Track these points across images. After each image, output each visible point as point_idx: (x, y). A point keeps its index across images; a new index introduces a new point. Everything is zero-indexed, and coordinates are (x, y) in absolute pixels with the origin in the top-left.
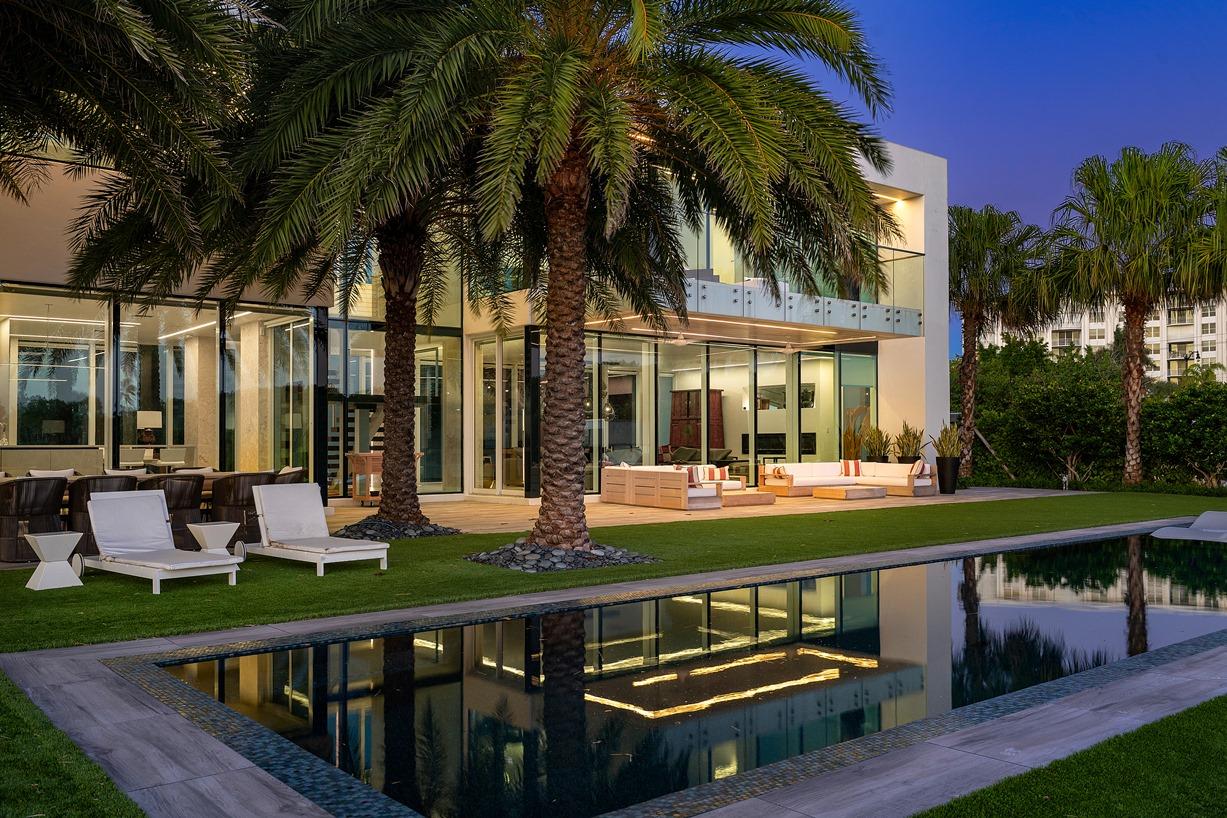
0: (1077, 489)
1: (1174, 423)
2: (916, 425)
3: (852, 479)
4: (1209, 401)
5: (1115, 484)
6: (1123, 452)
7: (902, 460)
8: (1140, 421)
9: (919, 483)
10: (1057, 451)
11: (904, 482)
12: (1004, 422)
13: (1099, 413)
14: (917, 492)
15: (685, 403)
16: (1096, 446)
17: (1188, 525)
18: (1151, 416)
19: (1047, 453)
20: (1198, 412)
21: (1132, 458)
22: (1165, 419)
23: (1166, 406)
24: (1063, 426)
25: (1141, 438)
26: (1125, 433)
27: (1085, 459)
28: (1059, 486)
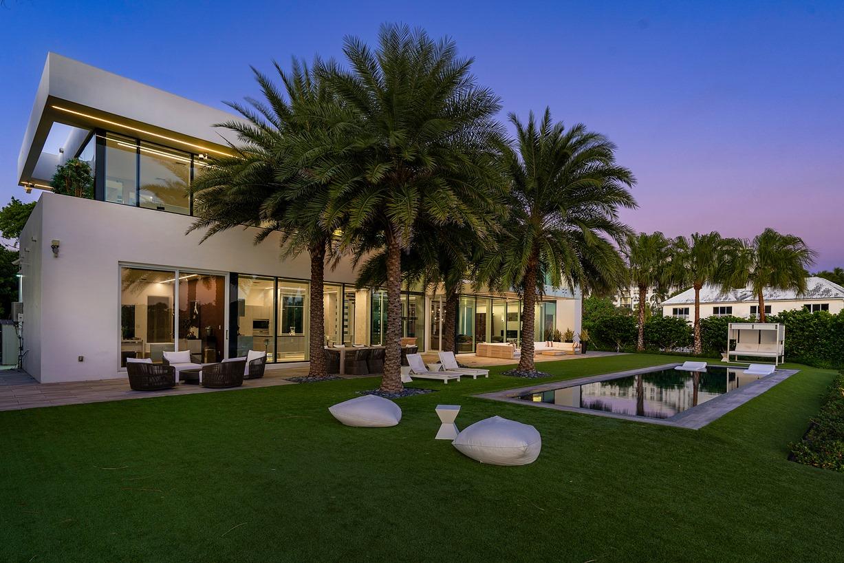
0: (622, 352)
1: (657, 330)
2: (571, 329)
3: (550, 348)
4: (669, 323)
5: (635, 351)
6: (637, 340)
7: (566, 342)
8: (644, 329)
9: (576, 350)
10: (615, 339)
11: (572, 350)
12: (593, 327)
13: (630, 325)
14: (576, 353)
15: (481, 319)
16: (629, 337)
17: (682, 366)
18: (648, 327)
19: (611, 339)
20: (665, 326)
21: (640, 341)
22: (653, 328)
23: (655, 324)
24: (617, 330)
25: (644, 335)
26: (638, 332)
27: (623, 342)
28: (616, 351)
